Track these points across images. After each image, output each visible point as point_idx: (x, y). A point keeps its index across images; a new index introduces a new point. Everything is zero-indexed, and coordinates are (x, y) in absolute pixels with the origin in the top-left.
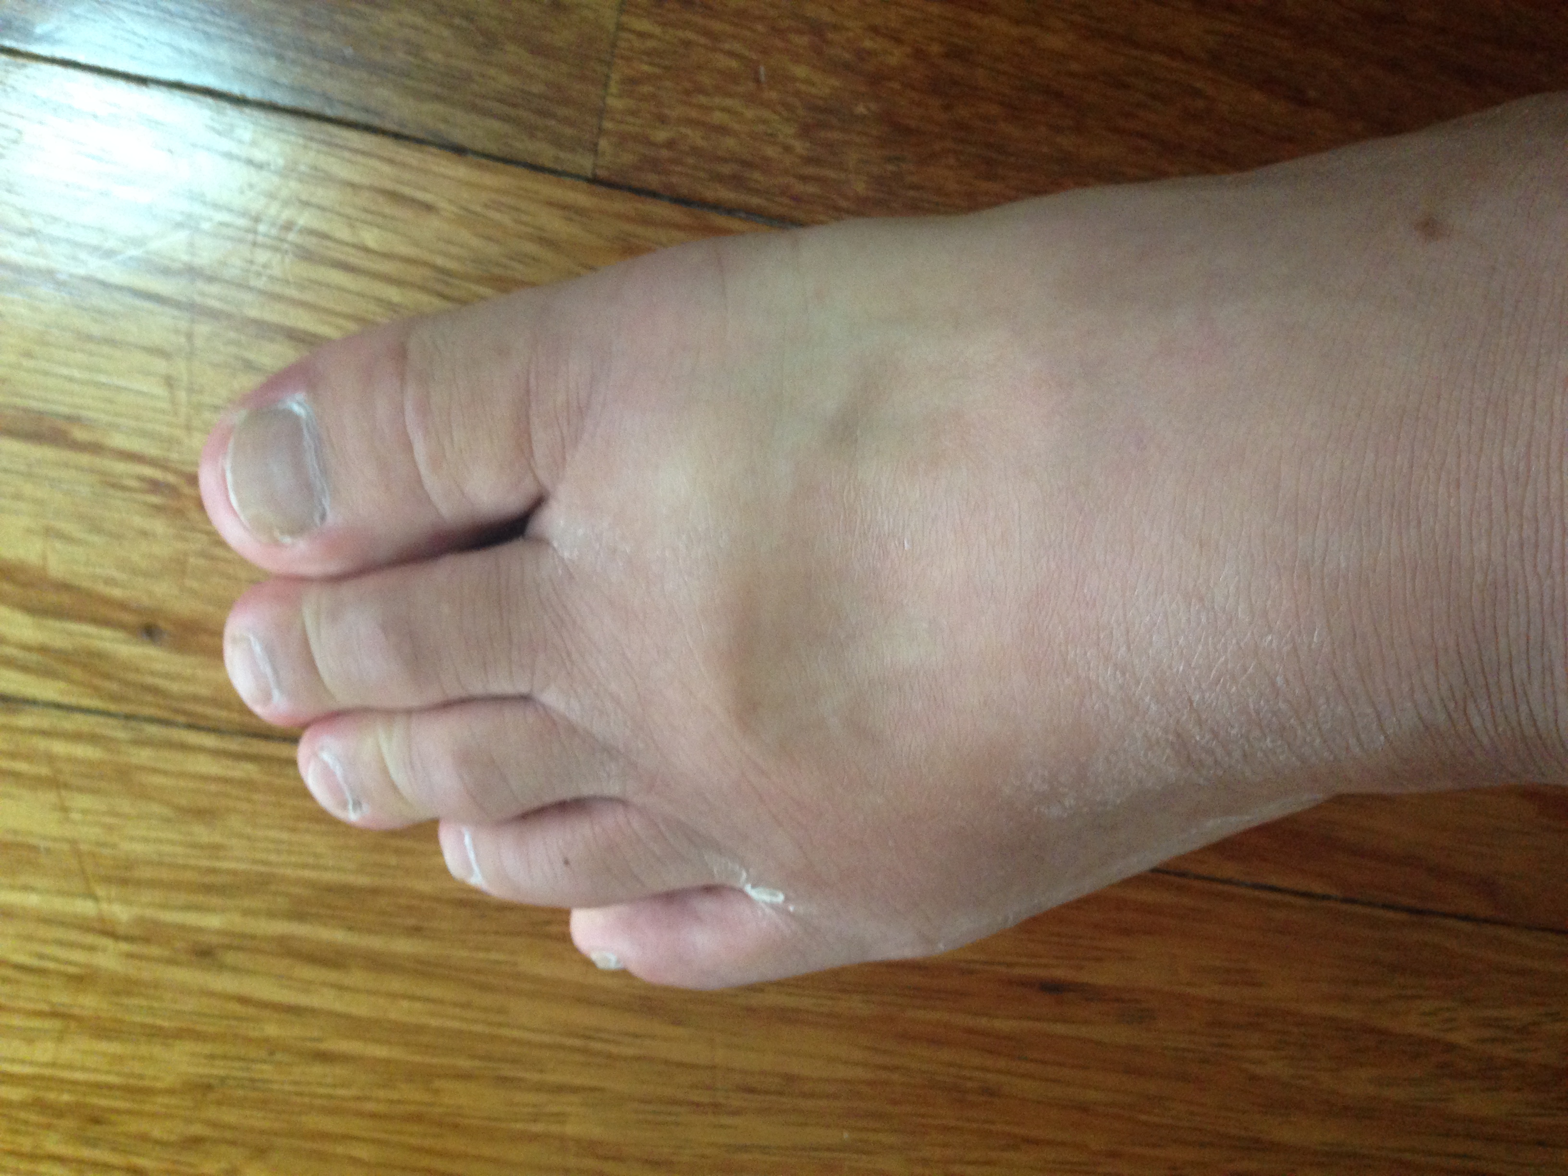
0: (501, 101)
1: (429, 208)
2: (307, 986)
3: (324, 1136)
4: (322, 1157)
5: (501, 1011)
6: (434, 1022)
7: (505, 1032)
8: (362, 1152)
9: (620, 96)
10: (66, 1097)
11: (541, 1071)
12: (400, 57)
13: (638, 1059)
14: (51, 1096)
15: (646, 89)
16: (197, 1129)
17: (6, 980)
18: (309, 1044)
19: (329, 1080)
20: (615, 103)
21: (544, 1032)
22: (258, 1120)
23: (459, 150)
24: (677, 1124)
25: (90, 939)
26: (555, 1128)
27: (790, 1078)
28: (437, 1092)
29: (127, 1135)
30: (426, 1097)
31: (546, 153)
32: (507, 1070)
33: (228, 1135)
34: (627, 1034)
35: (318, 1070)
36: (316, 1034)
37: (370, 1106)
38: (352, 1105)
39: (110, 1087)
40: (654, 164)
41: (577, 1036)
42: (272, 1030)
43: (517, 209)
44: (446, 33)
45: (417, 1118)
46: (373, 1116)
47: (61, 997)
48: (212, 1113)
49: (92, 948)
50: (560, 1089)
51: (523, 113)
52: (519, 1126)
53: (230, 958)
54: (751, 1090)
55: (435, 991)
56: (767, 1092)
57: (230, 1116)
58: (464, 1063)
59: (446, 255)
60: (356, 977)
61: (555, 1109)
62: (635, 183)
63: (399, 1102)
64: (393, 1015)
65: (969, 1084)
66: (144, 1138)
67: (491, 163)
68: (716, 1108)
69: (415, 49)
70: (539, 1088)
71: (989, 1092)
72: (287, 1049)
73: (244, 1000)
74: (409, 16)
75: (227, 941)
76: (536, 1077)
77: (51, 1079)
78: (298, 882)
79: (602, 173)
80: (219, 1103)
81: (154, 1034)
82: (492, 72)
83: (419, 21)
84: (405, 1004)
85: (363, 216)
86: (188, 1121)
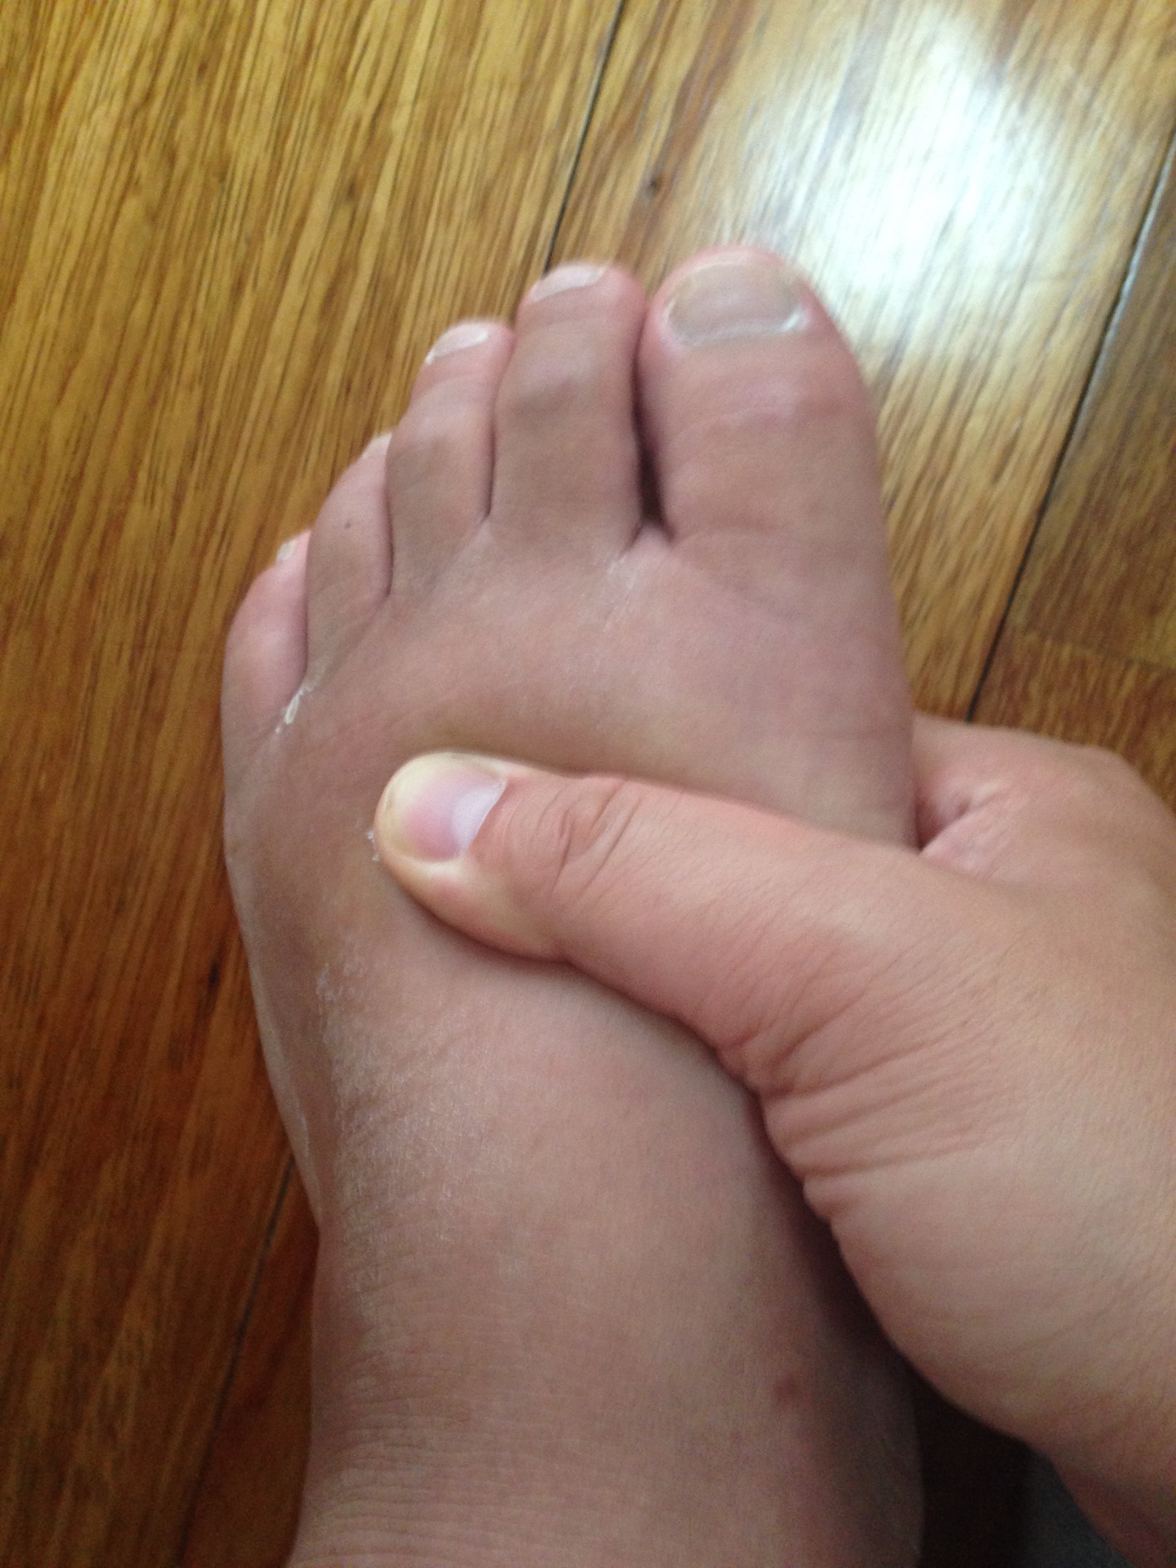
0: (1079, 553)
1: (997, 476)
2: (308, 282)
3: (161, 278)
4: (140, 273)
5: (260, 456)
6: (258, 394)
7: (240, 458)
8: (141, 310)
9: (1072, 656)
10: (228, 46)
11: (197, 488)
12: (1127, 469)
13: (196, 580)
14: (231, 32)
15: (1075, 679)
16: (182, 160)
17: (348, 7)
18: (252, 276)
19: (214, 291)
20: (1066, 651)
21: (235, 495)
22: (185, 217)
23: (1042, 510)
24: (128, 611)
25: (377, 92)
26: (140, 493)
27: (159, 719)
28: (191, 388)
29: (184, 97)
30: (186, 377)
31: (1031, 586)
32: (202, 457)
33: (173, 188)
34: (221, 572)
35: (226, 281)
36: (261, 283)
37: (184, 324)
38: (187, 309)
39: (234, 87)
40: (1010, 679)
41: (226, 526)
42: (269, 244)
43: (986, 556)
44: (1143, 511)
45: (166, 367)
46: (175, 325)
47: (325, 56)
48: (197, 177)
49: (368, 91)
50: (178, 501)
51: (1067, 568)
52: (146, 460)
53: (344, 217)
54: (151, 683)
55: (288, 397)
56: (147, 698)
57: (191, 193)
58: (214, 417)
59: (954, 489)
60: (310, 328)
61: (159, 494)
62: (996, 660)
63: (185, 352)
64: (269, 358)
65: (130, 890)
66: (180, 110)
67: (1027, 539)
68: (139, 647)
69: (1133, 482)
70: (181, 484)
71: (120, 909)
72: (249, 255)
73: (302, 222)
74: (1160, 481)
75: (360, 213)
76: (193, 480)
77: (248, 35)
78: (406, 287)
79: (1008, 633)
80: (205, 186)
81: (280, 135)
82: (1106, 546)
83: (1156, 489)
84: (279, 370)
85: (997, 420)
86: (192, 155)
